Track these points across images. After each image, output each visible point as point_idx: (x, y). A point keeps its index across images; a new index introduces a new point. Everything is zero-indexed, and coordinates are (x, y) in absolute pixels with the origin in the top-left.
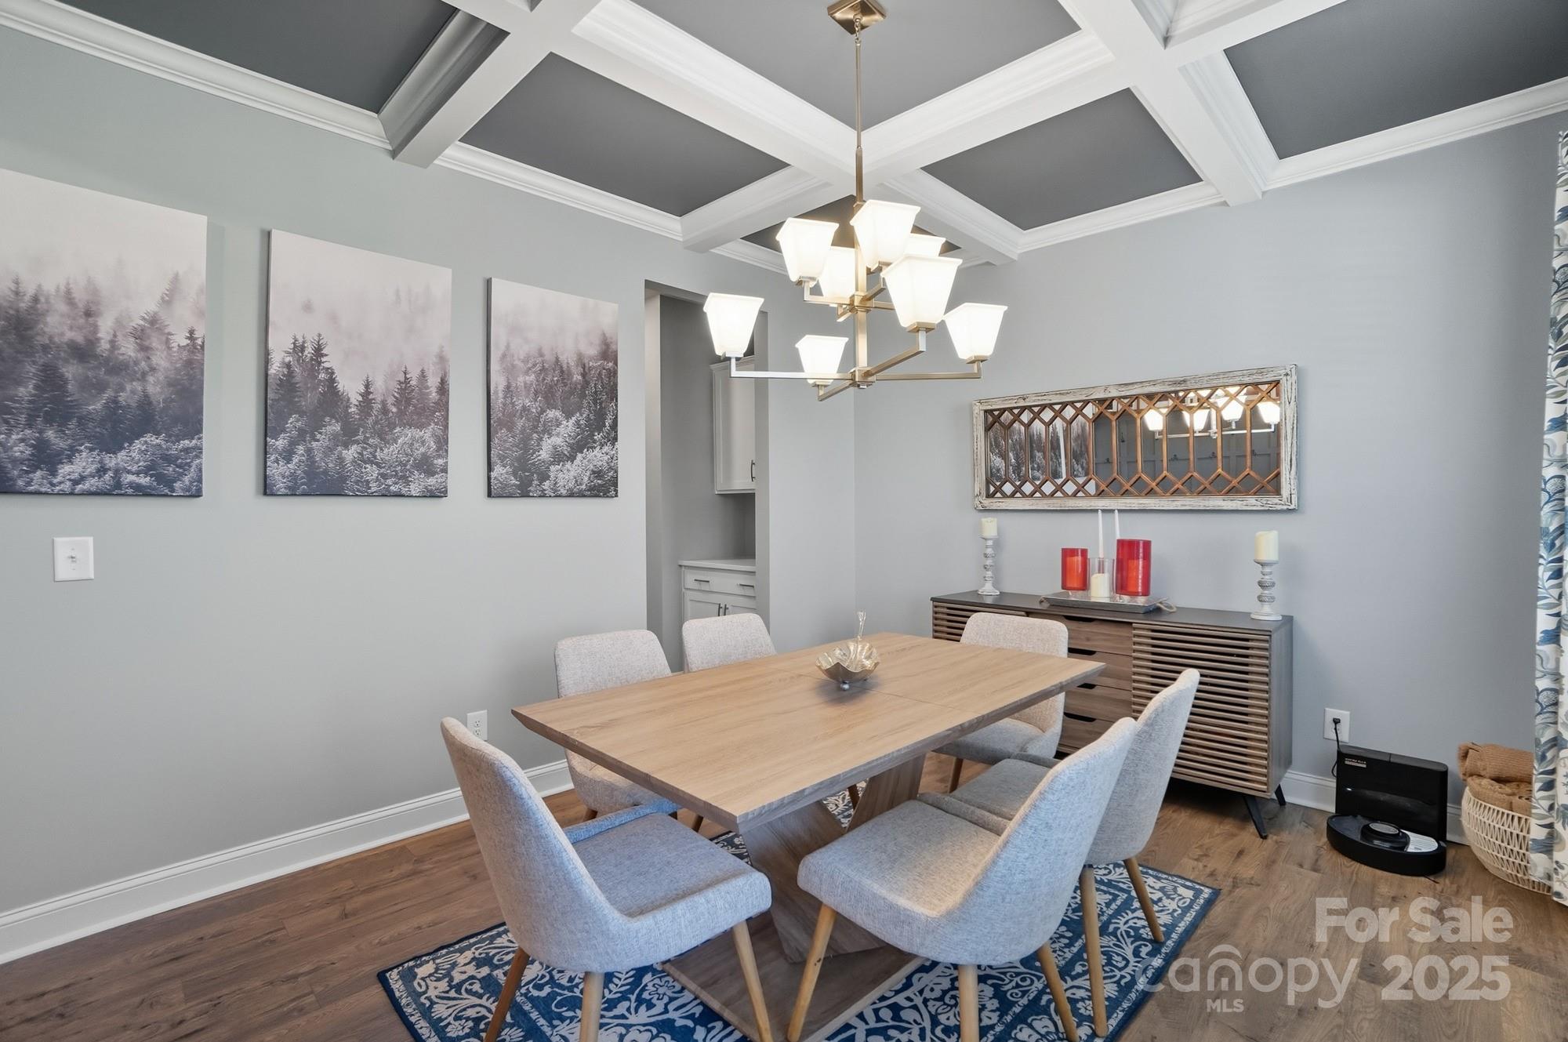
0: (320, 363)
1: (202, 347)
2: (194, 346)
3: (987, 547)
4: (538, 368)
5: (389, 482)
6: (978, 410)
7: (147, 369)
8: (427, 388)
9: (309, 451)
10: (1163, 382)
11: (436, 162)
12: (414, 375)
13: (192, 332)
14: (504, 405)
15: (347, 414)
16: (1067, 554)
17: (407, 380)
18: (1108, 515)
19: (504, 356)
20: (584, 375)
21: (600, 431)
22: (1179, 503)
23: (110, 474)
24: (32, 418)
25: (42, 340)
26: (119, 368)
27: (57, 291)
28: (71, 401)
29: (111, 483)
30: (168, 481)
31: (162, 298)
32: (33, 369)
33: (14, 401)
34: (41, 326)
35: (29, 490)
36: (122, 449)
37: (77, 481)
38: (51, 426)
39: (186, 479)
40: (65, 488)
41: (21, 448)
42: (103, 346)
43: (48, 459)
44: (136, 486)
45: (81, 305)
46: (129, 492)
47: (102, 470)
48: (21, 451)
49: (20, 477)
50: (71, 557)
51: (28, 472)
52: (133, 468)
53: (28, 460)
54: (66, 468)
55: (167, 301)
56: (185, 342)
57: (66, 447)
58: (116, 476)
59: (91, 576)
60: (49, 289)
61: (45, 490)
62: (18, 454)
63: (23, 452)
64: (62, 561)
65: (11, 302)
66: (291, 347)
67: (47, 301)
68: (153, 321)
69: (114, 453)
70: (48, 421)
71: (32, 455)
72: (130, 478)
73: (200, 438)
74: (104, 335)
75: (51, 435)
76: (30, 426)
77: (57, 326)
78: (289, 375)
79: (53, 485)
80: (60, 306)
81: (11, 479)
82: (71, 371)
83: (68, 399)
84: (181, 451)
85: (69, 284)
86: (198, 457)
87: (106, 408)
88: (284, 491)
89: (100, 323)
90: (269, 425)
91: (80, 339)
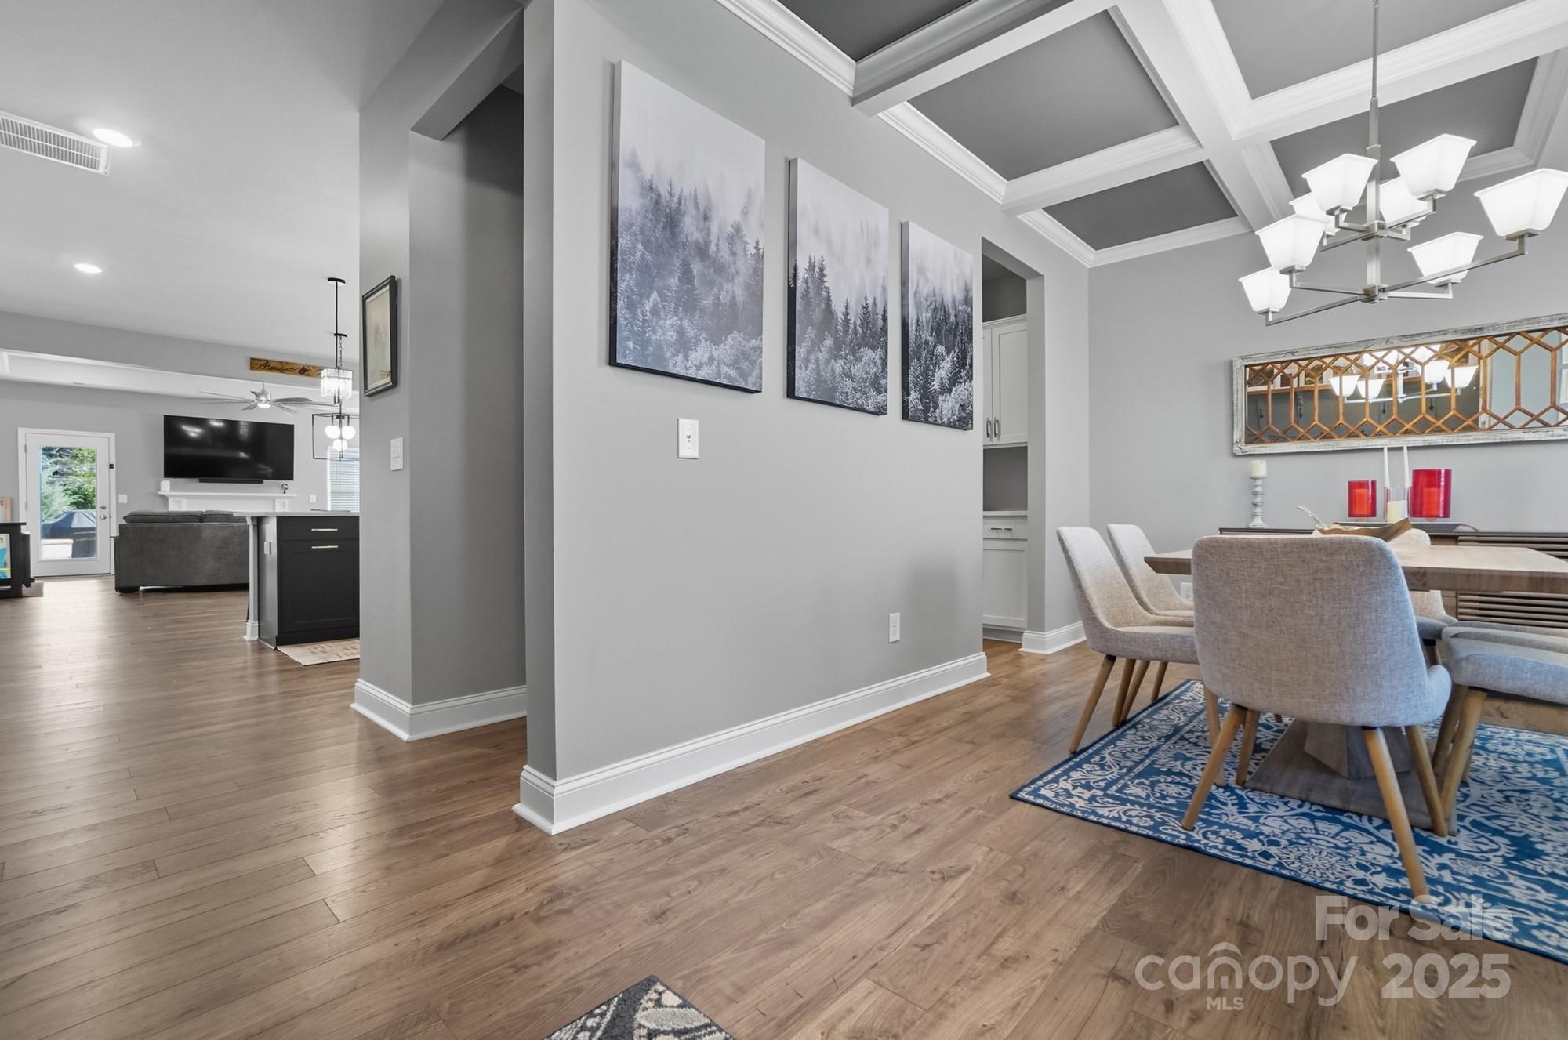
0: (822, 284)
1: (763, 256)
2: (758, 254)
3: (1256, 486)
4: (932, 307)
5: (858, 396)
6: (1239, 365)
7: (734, 272)
8: (877, 315)
9: (817, 360)
10: (1455, 331)
11: (880, 115)
12: (870, 301)
13: (757, 243)
14: (916, 336)
15: (837, 330)
16: (1353, 486)
17: (866, 307)
18: (1397, 453)
19: (916, 292)
20: (956, 317)
21: (964, 369)
22: (1471, 438)
23: (715, 363)
24: (677, 306)
25: (682, 238)
26: (720, 269)
27: (690, 195)
28: (696, 295)
29: (715, 371)
30: (744, 375)
31: (743, 210)
32: (677, 263)
33: (668, 290)
34: (682, 225)
35: (675, 371)
36: (721, 342)
37: (699, 368)
38: (686, 315)
39: (754, 374)
40: (692, 373)
41: (671, 333)
42: (713, 248)
43: (684, 345)
44: (728, 377)
45: (702, 209)
46: (725, 382)
47: (711, 360)
48: (671, 335)
49: (671, 359)
50: (689, 437)
51: (674, 355)
52: (727, 360)
53: (675, 344)
54: (693, 355)
55: (745, 213)
56: (754, 251)
57: (693, 335)
58: (718, 366)
59: (698, 457)
60: (686, 192)
61: (683, 373)
62: (669, 338)
63: (672, 337)
64: (683, 439)
65: (667, 201)
66: (808, 265)
67: (685, 204)
68: (738, 229)
69: (718, 345)
70: (685, 311)
71: (677, 340)
72: (725, 369)
73: (761, 339)
74: (713, 238)
75: (686, 323)
76: (676, 313)
77: (690, 227)
78: (807, 290)
79: (687, 369)
80: (691, 210)
81: (666, 360)
82: (696, 267)
83: (695, 292)
84: (752, 349)
85: (696, 190)
86: (760, 355)
87: (714, 304)
88: (805, 395)
89: (712, 228)
90: (797, 333)
91: (701, 240)
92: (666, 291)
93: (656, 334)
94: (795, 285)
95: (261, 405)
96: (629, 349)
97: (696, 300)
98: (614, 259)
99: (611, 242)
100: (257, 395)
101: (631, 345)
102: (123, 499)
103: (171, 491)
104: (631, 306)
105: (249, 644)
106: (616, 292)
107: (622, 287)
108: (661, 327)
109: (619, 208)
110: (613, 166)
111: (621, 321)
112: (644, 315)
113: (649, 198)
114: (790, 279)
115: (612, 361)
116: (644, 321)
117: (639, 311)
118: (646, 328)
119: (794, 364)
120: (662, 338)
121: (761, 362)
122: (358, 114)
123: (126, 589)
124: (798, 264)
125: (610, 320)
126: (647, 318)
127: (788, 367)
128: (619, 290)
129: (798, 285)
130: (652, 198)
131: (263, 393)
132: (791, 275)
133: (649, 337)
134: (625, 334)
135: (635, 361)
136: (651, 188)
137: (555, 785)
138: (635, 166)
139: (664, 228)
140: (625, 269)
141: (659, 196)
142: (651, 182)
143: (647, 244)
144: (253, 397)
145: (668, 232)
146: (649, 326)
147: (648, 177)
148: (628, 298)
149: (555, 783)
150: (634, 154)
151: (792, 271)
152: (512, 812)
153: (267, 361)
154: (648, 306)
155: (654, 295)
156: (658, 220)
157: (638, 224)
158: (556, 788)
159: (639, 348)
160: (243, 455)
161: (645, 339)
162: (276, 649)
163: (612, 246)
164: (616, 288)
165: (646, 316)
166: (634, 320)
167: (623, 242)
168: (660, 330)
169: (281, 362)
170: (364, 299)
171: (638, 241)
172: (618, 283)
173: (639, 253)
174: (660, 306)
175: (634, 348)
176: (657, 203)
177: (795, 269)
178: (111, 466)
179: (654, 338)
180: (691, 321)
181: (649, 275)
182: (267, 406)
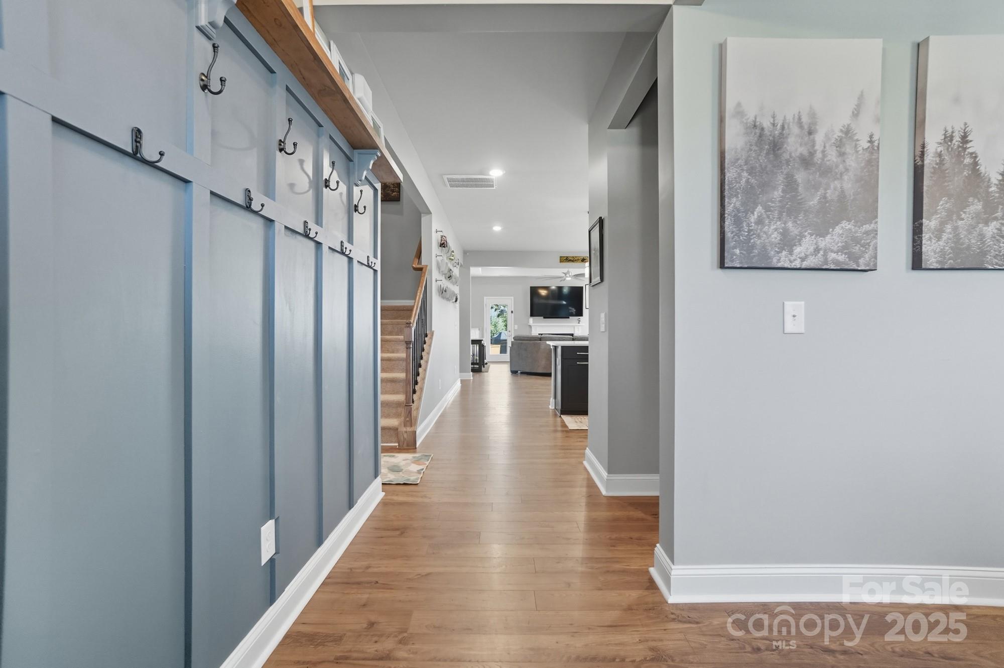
0: (965, 152)
1: (878, 147)
2: (873, 148)
7: (843, 170)
9: (955, 229)
13: (871, 136)
15: (988, 194)
23: (822, 252)
24: (780, 213)
25: (786, 156)
26: (826, 171)
27: (794, 118)
28: (799, 200)
29: (822, 259)
30: (856, 259)
31: (853, 112)
32: (780, 178)
33: (772, 202)
34: (785, 146)
35: (779, 265)
36: (828, 233)
37: (803, 260)
38: (791, 218)
39: (867, 256)
40: (797, 264)
41: (775, 235)
42: (819, 155)
43: (788, 242)
44: (835, 262)
45: (806, 127)
46: (833, 267)
47: (817, 250)
48: (775, 237)
49: (774, 256)
50: (794, 316)
51: (778, 253)
52: (835, 248)
53: (779, 243)
54: (798, 250)
55: (856, 114)
56: (867, 145)
57: (798, 233)
58: (825, 255)
59: (803, 331)
60: (790, 118)
61: (787, 265)
62: (773, 240)
63: (776, 238)
64: (788, 319)
65: (771, 131)
66: (943, 137)
67: (789, 128)
68: (847, 132)
69: (824, 237)
70: (789, 215)
71: (781, 240)
72: (832, 256)
73: (876, 223)
74: (819, 147)
75: (790, 224)
76: (780, 219)
77: (794, 146)
78: (941, 163)
79: (791, 262)
80: (795, 130)
81: (770, 258)
82: (800, 176)
83: (799, 198)
84: (864, 233)
85: (799, 112)
86: (875, 237)
87: (819, 202)
88: (935, 266)
89: (816, 139)
90: (925, 208)
91: (805, 153)
92: (770, 203)
93: (760, 239)
94: (923, 161)
95: (567, 279)
96: (736, 255)
97: (799, 203)
98: (723, 189)
99: (721, 176)
100: (565, 274)
101: (737, 251)
102: (516, 327)
103: (533, 323)
104: (738, 222)
105: (551, 410)
106: (724, 214)
107: (729, 209)
108: (765, 233)
109: (726, 150)
110: (722, 120)
111: (729, 235)
112: (749, 225)
113: (753, 133)
114: (917, 158)
115: (722, 265)
116: (749, 231)
117: (745, 224)
118: (751, 236)
119: (921, 239)
120: (766, 241)
121: (876, 243)
122: (588, 125)
123: (514, 372)
124: (927, 140)
125: (721, 235)
126: (752, 228)
127: (914, 241)
128: (726, 212)
129: (926, 162)
130: (755, 134)
131: (568, 272)
132: (918, 153)
133: (754, 242)
134: (733, 244)
135: (741, 263)
136: (755, 126)
137: (673, 568)
138: (739, 113)
139: (768, 154)
140: (732, 195)
141: (763, 129)
142: (755, 122)
143: (751, 172)
144: (564, 275)
145: (771, 156)
146: (753, 234)
147: (752, 118)
148: (735, 216)
149: (673, 567)
150: (739, 105)
151: (919, 149)
152: (648, 572)
153: (567, 257)
154: (753, 218)
155: (759, 209)
156: (761, 149)
157: (744, 157)
158: (673, 570)
159: (745, 252)
160: (564, 303)
161: (750, 244)
162: (560, 416)
163: (721, 179)
164: (724, 211)
165: (751, 226)
166: (740, 231)
167: (730, 175)
168: (764, 235)
169: (573, 257)
170: (590, 232)
171: (743, 170)
172: (726, 207)
173: (744, 180)
174: (765, 216)
175: (741, 253)
176: (761, 136)
177: (923, 147)
178: (512, 312)
179: (758, 242)
180: (795, 222)
181: (751, 196)
182: (570, 279)
